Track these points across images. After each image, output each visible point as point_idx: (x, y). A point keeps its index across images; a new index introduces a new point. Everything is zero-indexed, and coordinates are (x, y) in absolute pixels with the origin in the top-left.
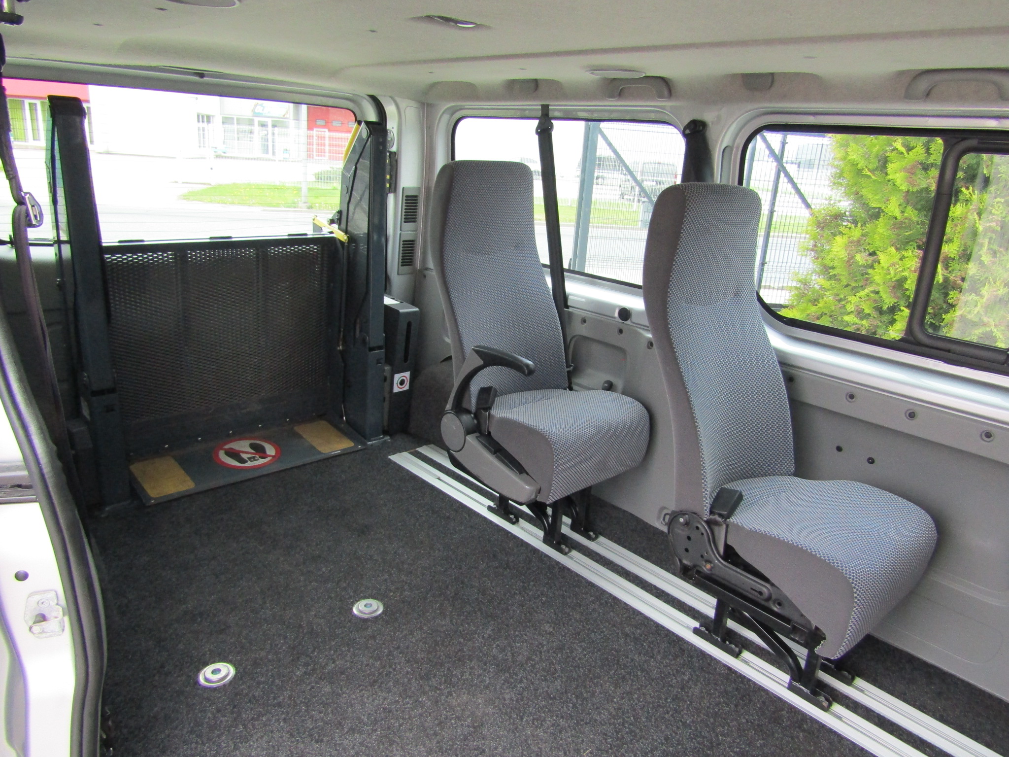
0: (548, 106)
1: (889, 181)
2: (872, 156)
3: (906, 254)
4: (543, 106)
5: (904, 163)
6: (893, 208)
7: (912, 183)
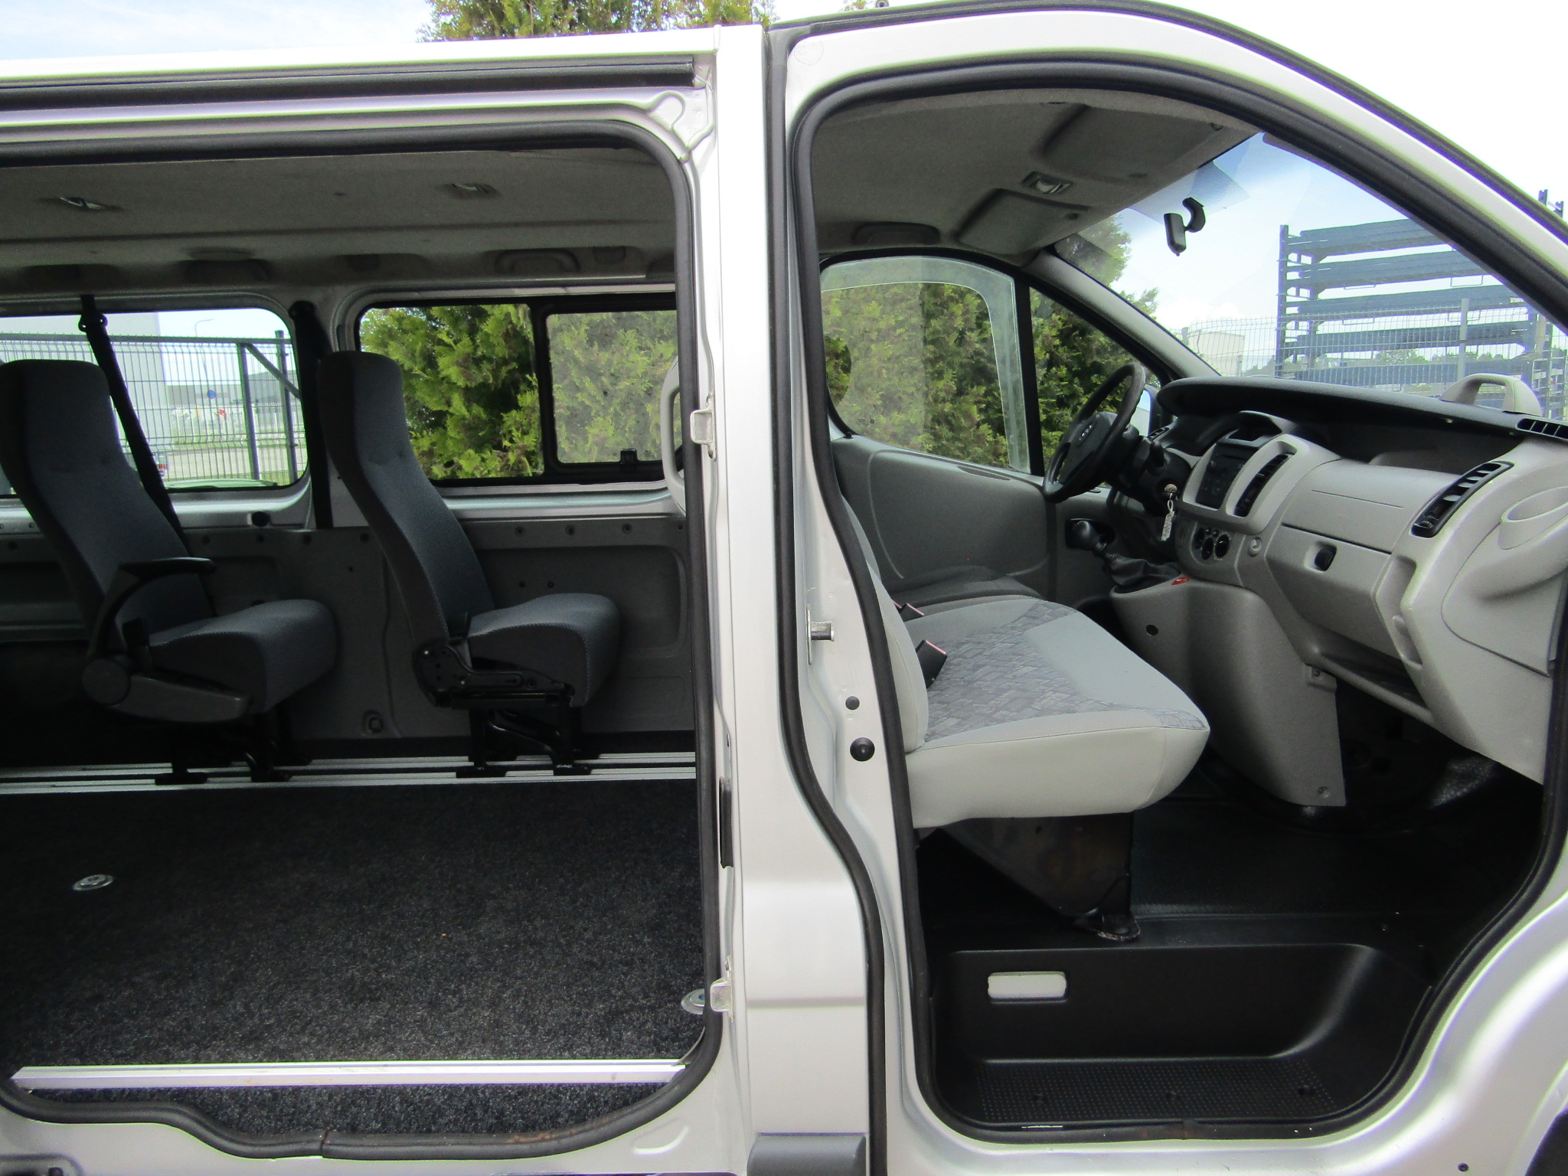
0: (91, 297)
1: (443, 379)
2: (417, 354)
3: (485, 456)
4: (83, 297)
5: (454, 357)
6: (458, 405)
7: (468, 378)
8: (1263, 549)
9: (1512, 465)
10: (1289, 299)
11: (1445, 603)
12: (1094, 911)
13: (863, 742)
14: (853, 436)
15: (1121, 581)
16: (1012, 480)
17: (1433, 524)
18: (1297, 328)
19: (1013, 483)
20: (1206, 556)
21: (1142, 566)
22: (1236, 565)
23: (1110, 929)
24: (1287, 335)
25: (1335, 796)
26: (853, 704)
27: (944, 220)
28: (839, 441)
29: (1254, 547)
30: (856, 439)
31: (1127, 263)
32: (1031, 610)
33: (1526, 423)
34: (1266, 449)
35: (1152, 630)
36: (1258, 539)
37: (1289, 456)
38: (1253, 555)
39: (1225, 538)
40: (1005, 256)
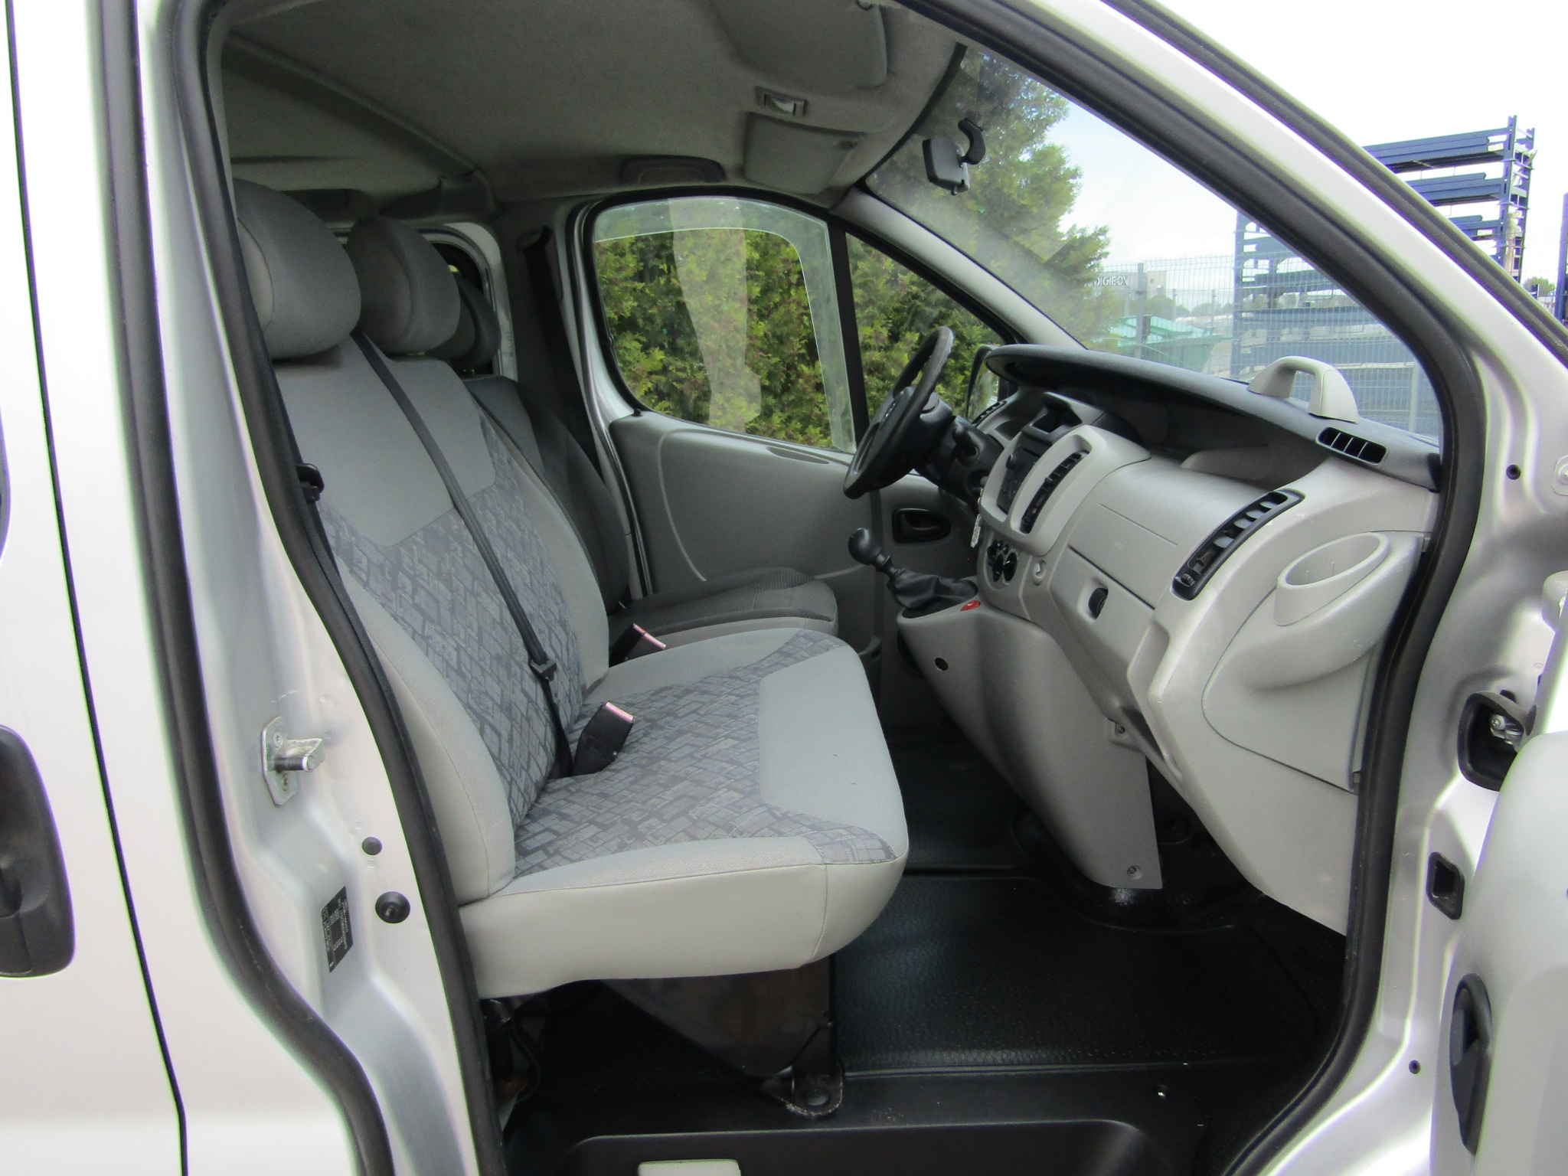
8: (1047, 577)
9: (1301, 497)
10: (1247, 236)
11: (1206, 695)
12: (789, 1069)
13: (392, 899)
14: (643, 413)
15: (907, 601)
16: (831, 463)
17: (1195, 580)
18: (1256, 266)
19: (832, 466)
20: (996, 578)
21: (933, 584)
22: (1020, 594)
23: (803, 1099)
24: (1244, 275)
25: (1149, 876)
26: (372, 847)
27: (722, 151)
28: (624, 420)
29: (1038, 573)
30: (647, 417)
31: (1076, 200)
32: (787, 643)
33: (1329, 435)
34: (1062, 445)
35: (941, 663)
36: (1042, 563)
37: (1083, 455)
38: (1037, 584)
39: (1013, 557)
40: (807, 195)
